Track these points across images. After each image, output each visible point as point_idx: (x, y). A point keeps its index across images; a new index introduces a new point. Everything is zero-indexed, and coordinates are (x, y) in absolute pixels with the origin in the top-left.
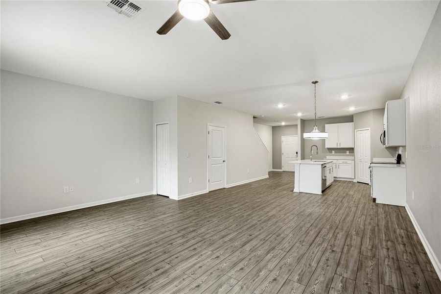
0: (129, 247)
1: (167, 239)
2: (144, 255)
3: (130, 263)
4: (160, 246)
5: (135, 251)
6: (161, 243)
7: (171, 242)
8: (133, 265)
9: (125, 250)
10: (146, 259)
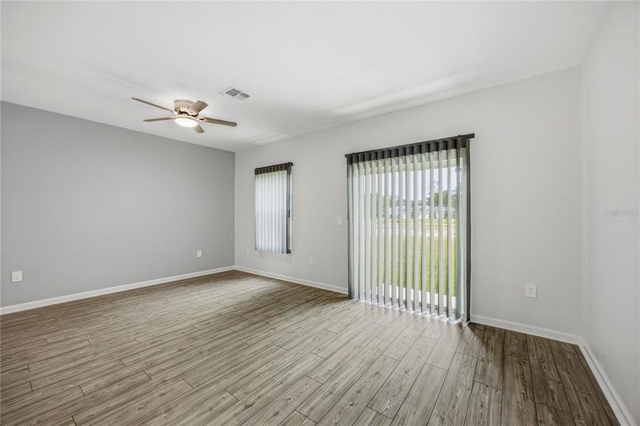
0: (242, 345)
1: (181, 360)
2: (220, 335)
3: (234, 328)
4: (196, 348)
5: (232, 339)
6: (194, 352)
7: (181, 352)
8: (232, 326)
9: (244, 341)
10: (218, 331)
